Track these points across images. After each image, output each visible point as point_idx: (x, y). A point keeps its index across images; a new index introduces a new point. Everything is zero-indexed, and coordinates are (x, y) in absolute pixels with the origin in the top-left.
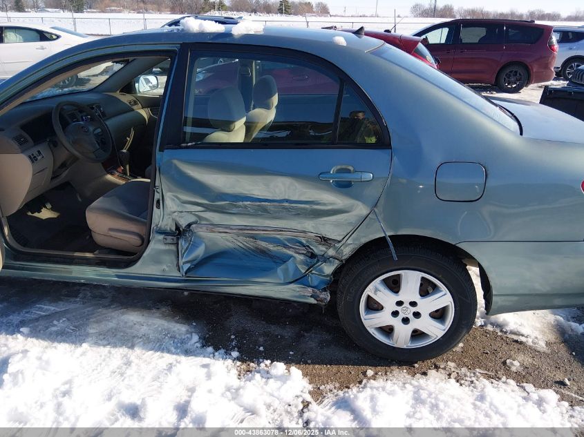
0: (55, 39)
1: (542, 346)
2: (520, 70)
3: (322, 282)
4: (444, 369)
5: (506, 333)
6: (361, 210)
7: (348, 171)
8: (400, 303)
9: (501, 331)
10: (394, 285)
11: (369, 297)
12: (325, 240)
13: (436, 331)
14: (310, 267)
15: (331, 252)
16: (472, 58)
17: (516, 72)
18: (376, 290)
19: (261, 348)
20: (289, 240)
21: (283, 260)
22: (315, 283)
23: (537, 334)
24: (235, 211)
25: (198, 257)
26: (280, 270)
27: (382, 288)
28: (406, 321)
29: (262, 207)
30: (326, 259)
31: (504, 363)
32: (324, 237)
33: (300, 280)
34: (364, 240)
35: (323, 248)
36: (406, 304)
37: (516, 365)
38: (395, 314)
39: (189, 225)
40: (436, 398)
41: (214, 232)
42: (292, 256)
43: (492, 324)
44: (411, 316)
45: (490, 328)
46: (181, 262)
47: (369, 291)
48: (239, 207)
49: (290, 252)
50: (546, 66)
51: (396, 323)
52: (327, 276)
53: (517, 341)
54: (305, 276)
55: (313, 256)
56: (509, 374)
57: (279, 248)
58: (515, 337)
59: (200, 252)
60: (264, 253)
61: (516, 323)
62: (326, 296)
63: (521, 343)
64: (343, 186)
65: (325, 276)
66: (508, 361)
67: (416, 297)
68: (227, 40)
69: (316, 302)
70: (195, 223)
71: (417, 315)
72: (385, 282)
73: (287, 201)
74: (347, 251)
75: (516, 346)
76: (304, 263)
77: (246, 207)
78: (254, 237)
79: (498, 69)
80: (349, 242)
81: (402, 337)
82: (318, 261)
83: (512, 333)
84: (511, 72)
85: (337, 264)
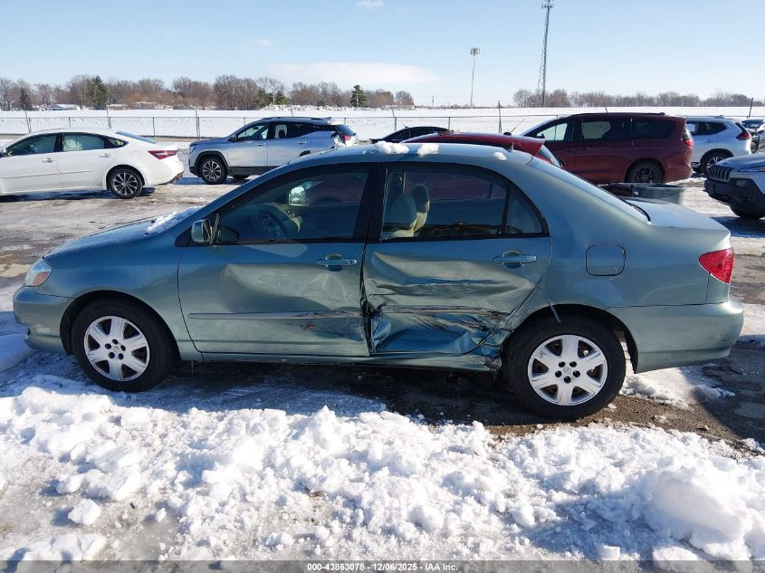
0: (121, 146)
1: (685, 406)
2: (653, 168)
3: (494, 352)
4: (602, 422)
5: (653, 398)
6: (527, 285)
7: (517, 255)
8: (562, 365)
9: (649, 397)
10: (556, 349)
11: (535, 360)
12: (496, 314)
13: (593, 387)
14: (484, 338)
15: (502, 324)
16: (597, 156)
17: (648, 170)
18: (542, 354)
19: (442, 413)
20: (465, 317)
21: (459, 334)
22: (488, 353)
23: (679, 398)
24: (420, 292)
25: (384, 335)
26: (457, 343)
27: (546, 351)
28: (567, 380)
29: (444, 288)
30: (498, 331)
31: (653, 418)
32: (494, 312)
33: (475, 350)
34: (531, 311)
35: (494, 322)
36: (567, 365)
37: (663, 418)
38: (558, 374)
39: (380, 307)
40: (599, 437)
41: (399, 312)
42: (466, 331)
43: (641, 393)
44: (571, 376)
45: (639, 396)
46: (373, 338)
47: (535, 355)
48: (426, 288)
49: (465, 327)
50: (683, 163)
51: (559, 382)
52: (498, 346)
53: (663, 404)
54: (479, 347)
55: (485, 329)
56: (657, 424)
57: (455, 324)
58: (662, 402)
59: (387, 330)
60: (442, 328)
61: (661, 391)
62: (498, 363)
63: (667, 405)
64: (513, 267)
65: (495, 346)
66: (656, 417)
67: (575, 358)
68: (416, 159)
69: (489, 369)
70: (385, 305)
71: (577, 374)
72: (548, 346)
73: (466, 281)
74: (515, 322)
75: (663, 407)
76: (477, 335)
77: (431, 288)
78: (433, 316)
79: (628, 166)
80: (517, 314)
81: (564, 396)
82: (490, 333)
83: (658, 398)
84: (642, 170)
85: (507, 334)
